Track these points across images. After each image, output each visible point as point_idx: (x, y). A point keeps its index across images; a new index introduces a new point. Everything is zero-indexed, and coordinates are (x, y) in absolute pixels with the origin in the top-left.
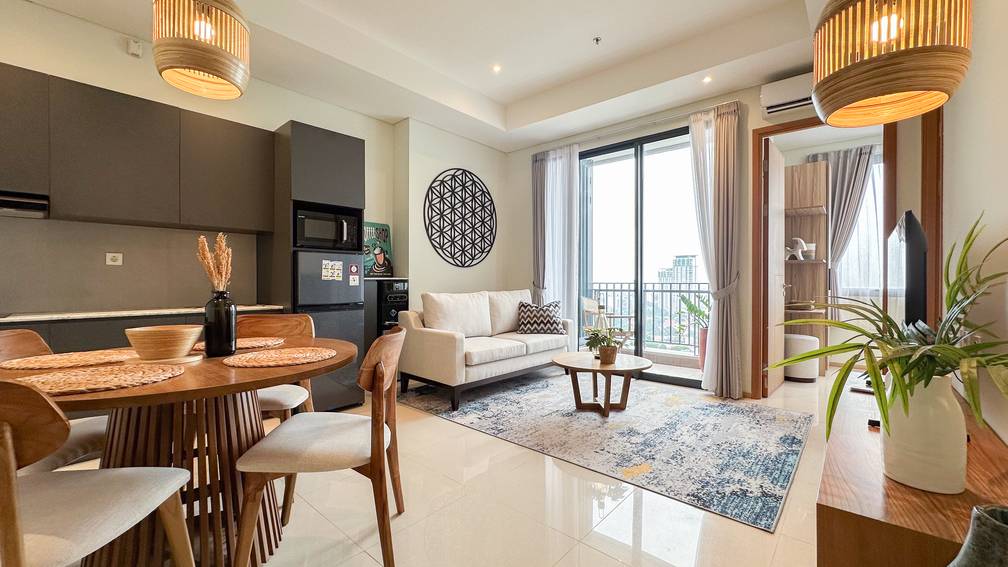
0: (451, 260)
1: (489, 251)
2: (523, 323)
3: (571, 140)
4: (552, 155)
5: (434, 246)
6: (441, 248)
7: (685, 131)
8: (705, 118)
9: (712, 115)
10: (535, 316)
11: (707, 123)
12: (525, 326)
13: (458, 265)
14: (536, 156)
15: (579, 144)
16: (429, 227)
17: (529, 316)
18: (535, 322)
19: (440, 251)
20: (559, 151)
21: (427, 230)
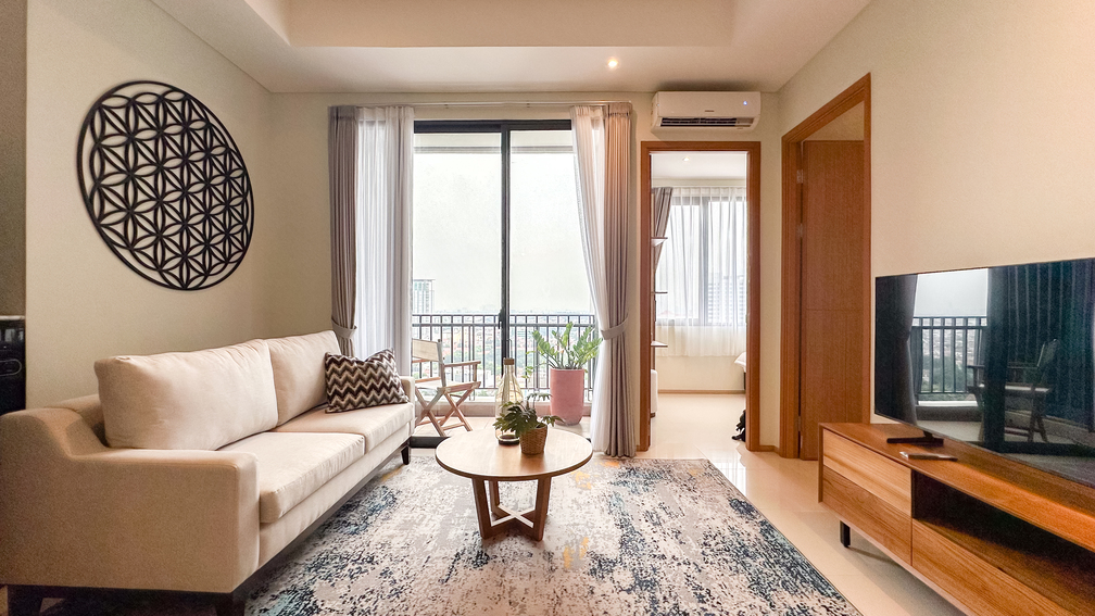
0: (155, 276)
1: (239, 262)
2: (336, 393)
3: (402, 100)
4: (366, 116)
5: (110, 244)
6: (130, 247)
7: (566, 125)
8: (591, 114)
9: (599, 113)
10: (360, 378)
11: (594, 122)
12: (342, 397)
13: (171, 286)
14: (337, 109)
15: (415, 109)
16: (93, 197)
17: (347, 379)
18: (361, 388)
19: (126, 254)
20: (379, 112)
21: (88, 203)
